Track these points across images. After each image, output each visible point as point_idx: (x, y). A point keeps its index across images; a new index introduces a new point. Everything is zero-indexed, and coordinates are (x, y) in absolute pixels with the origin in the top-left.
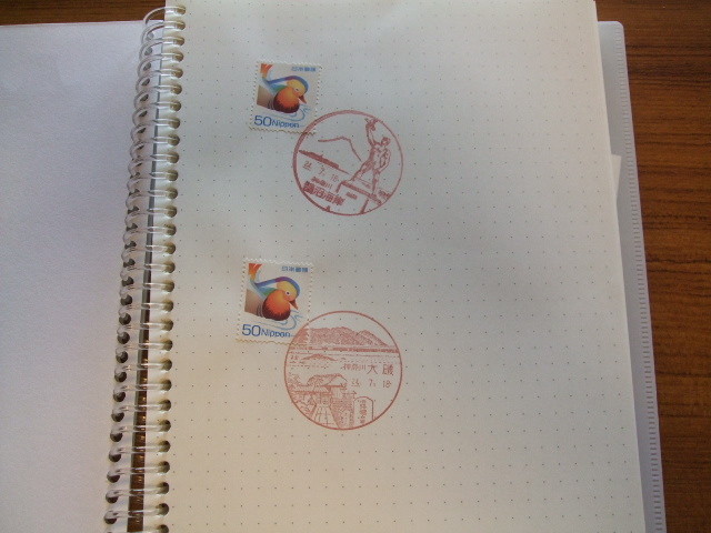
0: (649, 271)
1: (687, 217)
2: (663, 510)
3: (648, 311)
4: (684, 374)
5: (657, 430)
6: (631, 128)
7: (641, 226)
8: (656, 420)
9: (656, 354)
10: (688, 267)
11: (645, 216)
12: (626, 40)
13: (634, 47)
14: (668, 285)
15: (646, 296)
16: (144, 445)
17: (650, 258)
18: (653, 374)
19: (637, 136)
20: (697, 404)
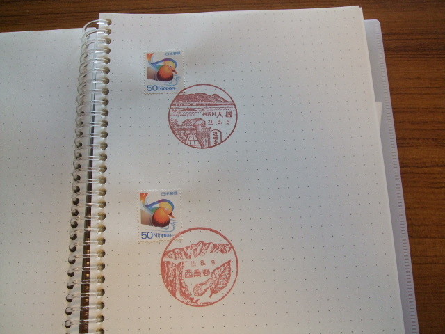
0: (402, 173)
1: (424, 139)
2: (417, 324)
3: (403, 198)
4: (426, 237)
5: (411, 273)
6: (388, 85)
7: (396, 146)
8: (410, 267)
9: (408, 225)
10: (426, 170)
11: (398, 139)
12: (382, 31)
13: (387, 35)
14: (415, 182)
15: (401, 189)
16: (88, 292)
17: (402, 165)
18: (407, 238)
19: (391, 90)
20: (436, 256)
